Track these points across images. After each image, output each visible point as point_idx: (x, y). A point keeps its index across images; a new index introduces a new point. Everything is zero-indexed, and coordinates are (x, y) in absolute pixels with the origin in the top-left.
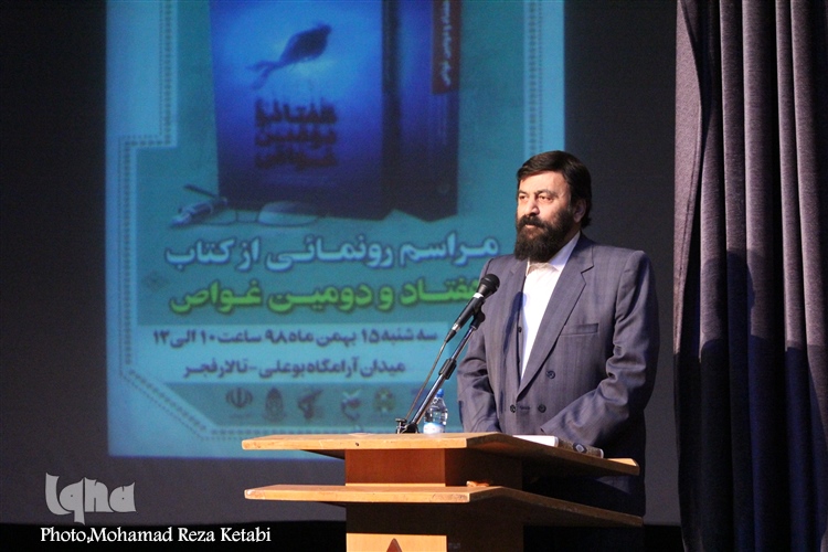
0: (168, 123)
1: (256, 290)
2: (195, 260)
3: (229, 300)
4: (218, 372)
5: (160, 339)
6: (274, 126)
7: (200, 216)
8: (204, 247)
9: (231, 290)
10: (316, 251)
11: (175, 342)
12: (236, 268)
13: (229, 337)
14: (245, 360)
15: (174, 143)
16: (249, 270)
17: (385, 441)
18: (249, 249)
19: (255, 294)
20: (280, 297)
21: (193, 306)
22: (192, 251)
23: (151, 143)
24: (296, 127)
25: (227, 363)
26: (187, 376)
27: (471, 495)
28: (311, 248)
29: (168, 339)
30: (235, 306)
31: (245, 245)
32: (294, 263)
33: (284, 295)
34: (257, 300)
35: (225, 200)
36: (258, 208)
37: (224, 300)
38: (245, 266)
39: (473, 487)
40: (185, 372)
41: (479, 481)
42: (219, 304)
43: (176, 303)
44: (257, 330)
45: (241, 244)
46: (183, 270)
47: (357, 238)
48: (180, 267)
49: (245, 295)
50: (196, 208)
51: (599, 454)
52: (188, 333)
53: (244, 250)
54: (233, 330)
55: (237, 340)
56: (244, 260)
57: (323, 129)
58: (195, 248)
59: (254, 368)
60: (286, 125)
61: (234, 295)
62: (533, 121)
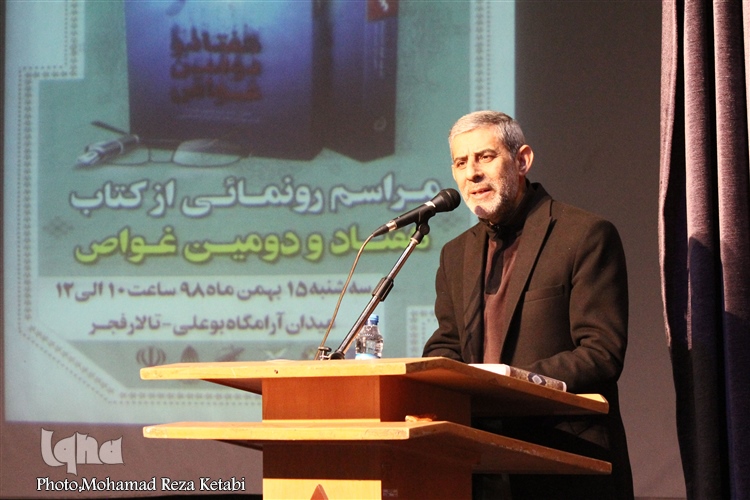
0: (74, 53)
1: (170, 237)
2: (103, 205)
3: (141, 249)
4: (129, 329)
5: (64, 291)
6: (192, 57)
7: (109, 156)
8: (113, 190)
9: (143, 238)
10: (237, 195)
11: (80, 296)
12: (148, 213)
13: (140, 290)
14: (159, 315)
15: (80, 75)
16: (162, 215)
17: (309, 368)
18: (163, 192)
19: (169, 243)
20: (197, 246)
21: (100, 255)
22: (100, 195)
23: (55, 74)
24: (216, 57)
25: (138, 319)
26: (93, 333)
27: (411, 431)
28: (232, 191)
29: (72, 292)
30: (147, 256)
31: (158, 188)
32: (213, 207)
33: (202, 244)
34: (172, 249)
35: (137, 137)
36: (174, 147)
37: (135, 249)
38: (159, 211)
39: (412, 422)
40: (91, 329)
41: (419, 415)
42: (129, 253)
43: (81, 251)
44: (172, 282)
45: (154, 188)
46: (89, 216)
47: (283, 180)
48: (86, 212)
49: (158, 244)
50: (104, 147)
51: (561, 388)
52: (95, 285)
53: (157, 193)
54: (145, 283)
55: (149, 293)
56: (158, 205)
57: (247, 59)
58: (103, 192)
59: (168, 324)
60: (204, 55)
61: (146, 244)
62: (480, 51)
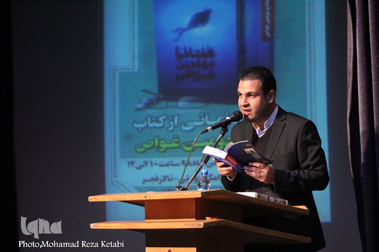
0: (133, 58)
1: (176, 140)
2: (147, 126)
3: (164, 146)
4: (159, 181)
5: (131, 165)
6: (185, 59)
7: (149, 105)
8: (151, 119)
9: (165, 140)
10: (205, 121)
11: (138, 166)
12: (167, 130)
13: (164, 164)
14: (172, 175)
15: (136, 69)
16: (173, 131)
17: (159, 195)
18: (173, 120)
19: (176, 142)
20: (188, 143)
21: (146, 149)
22: (146, 122)
23: (126, 69)
24: (195, 60)
25: (163, 176)
26: (143, 183)
27: (204, 224)
28: (203, 119)
29: (135, 165)
30: (167, 148)
31: (171, 118)
32: (195, 126)
33: (190, 142)
34: (177, 145)
35: (161, 96)
36: (177, 100)
37: (161, 145)
38: (171, 129)
40: (142, 181)
41: (212, 217)
42: (159, 147)
43: (138, 147)
44: (178, 160)
45: (169, 119)
46: (141, 131)
47: (225, 114)
48: (140, 130)
49: (171, 143)
50: (147, 100)
51: (285, 203)
52: (144, 162)
53: (170, 121)
54: (165, 160)
55: (167, 165)
56: (170, 126)
57: (208, 60)
58: (147, 120)
59: (176, 179)
60: (190, 59)
61: (166, 143)
62: (310, 54)
